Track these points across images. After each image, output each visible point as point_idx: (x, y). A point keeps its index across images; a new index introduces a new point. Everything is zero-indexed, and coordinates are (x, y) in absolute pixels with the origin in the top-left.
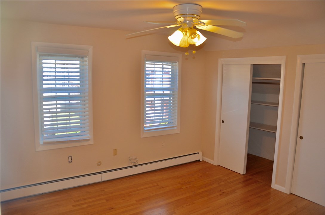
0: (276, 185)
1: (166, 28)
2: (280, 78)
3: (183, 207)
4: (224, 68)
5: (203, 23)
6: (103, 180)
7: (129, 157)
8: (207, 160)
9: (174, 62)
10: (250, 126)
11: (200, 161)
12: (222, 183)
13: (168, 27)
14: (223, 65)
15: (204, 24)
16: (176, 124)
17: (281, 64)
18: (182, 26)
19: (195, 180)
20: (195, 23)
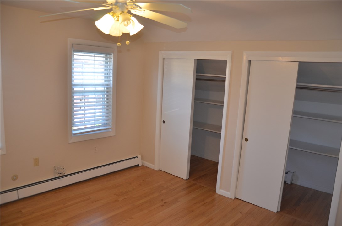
0: (221, 190)
1: (93, 10)
2: (226, 75)
3: (119, 224)
4: (166, 62)
5: (139, 6)
6: (20, 198)
7: (55, 167)
8: (147, 164)
9: (108, 54)
10: (193, 126)
11: (140, 165)
12: (163, 191)
13: (95, 9)
14: (164, 59)
15: (141, 8)
16: (111, 125)
17: (227, 60)
18: (113, 9)
19: (134, 189)
20: (130, 7)
